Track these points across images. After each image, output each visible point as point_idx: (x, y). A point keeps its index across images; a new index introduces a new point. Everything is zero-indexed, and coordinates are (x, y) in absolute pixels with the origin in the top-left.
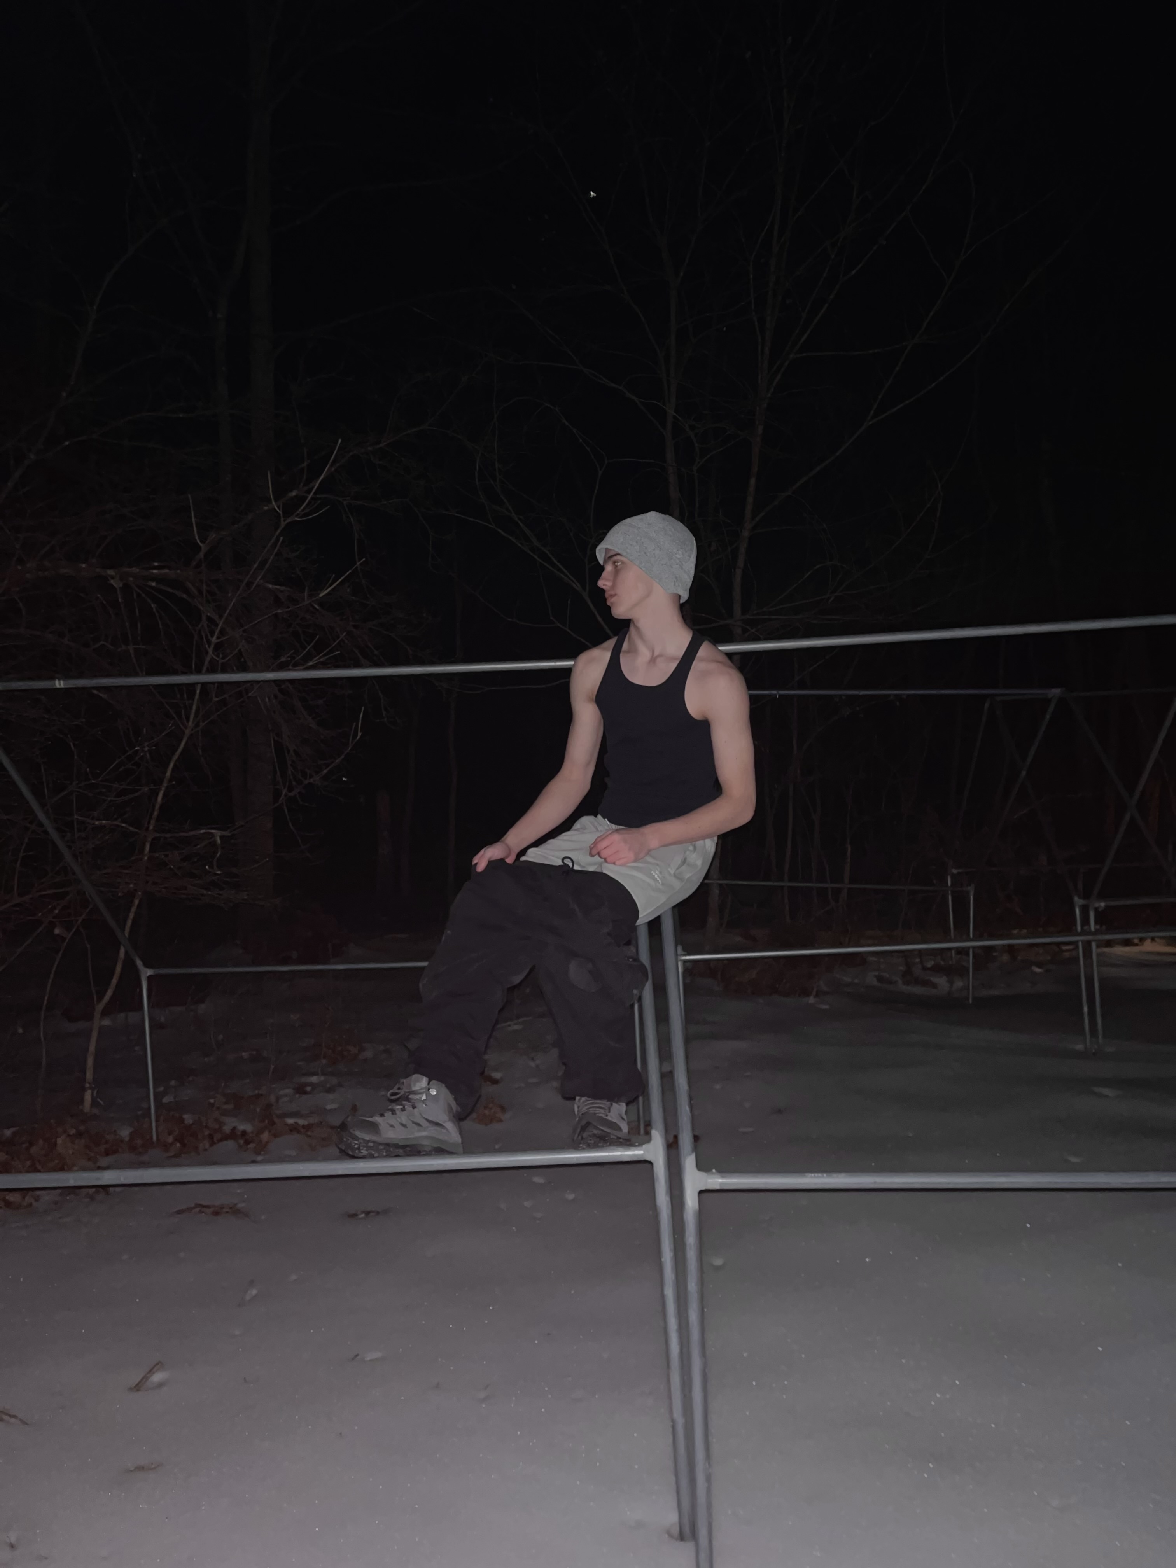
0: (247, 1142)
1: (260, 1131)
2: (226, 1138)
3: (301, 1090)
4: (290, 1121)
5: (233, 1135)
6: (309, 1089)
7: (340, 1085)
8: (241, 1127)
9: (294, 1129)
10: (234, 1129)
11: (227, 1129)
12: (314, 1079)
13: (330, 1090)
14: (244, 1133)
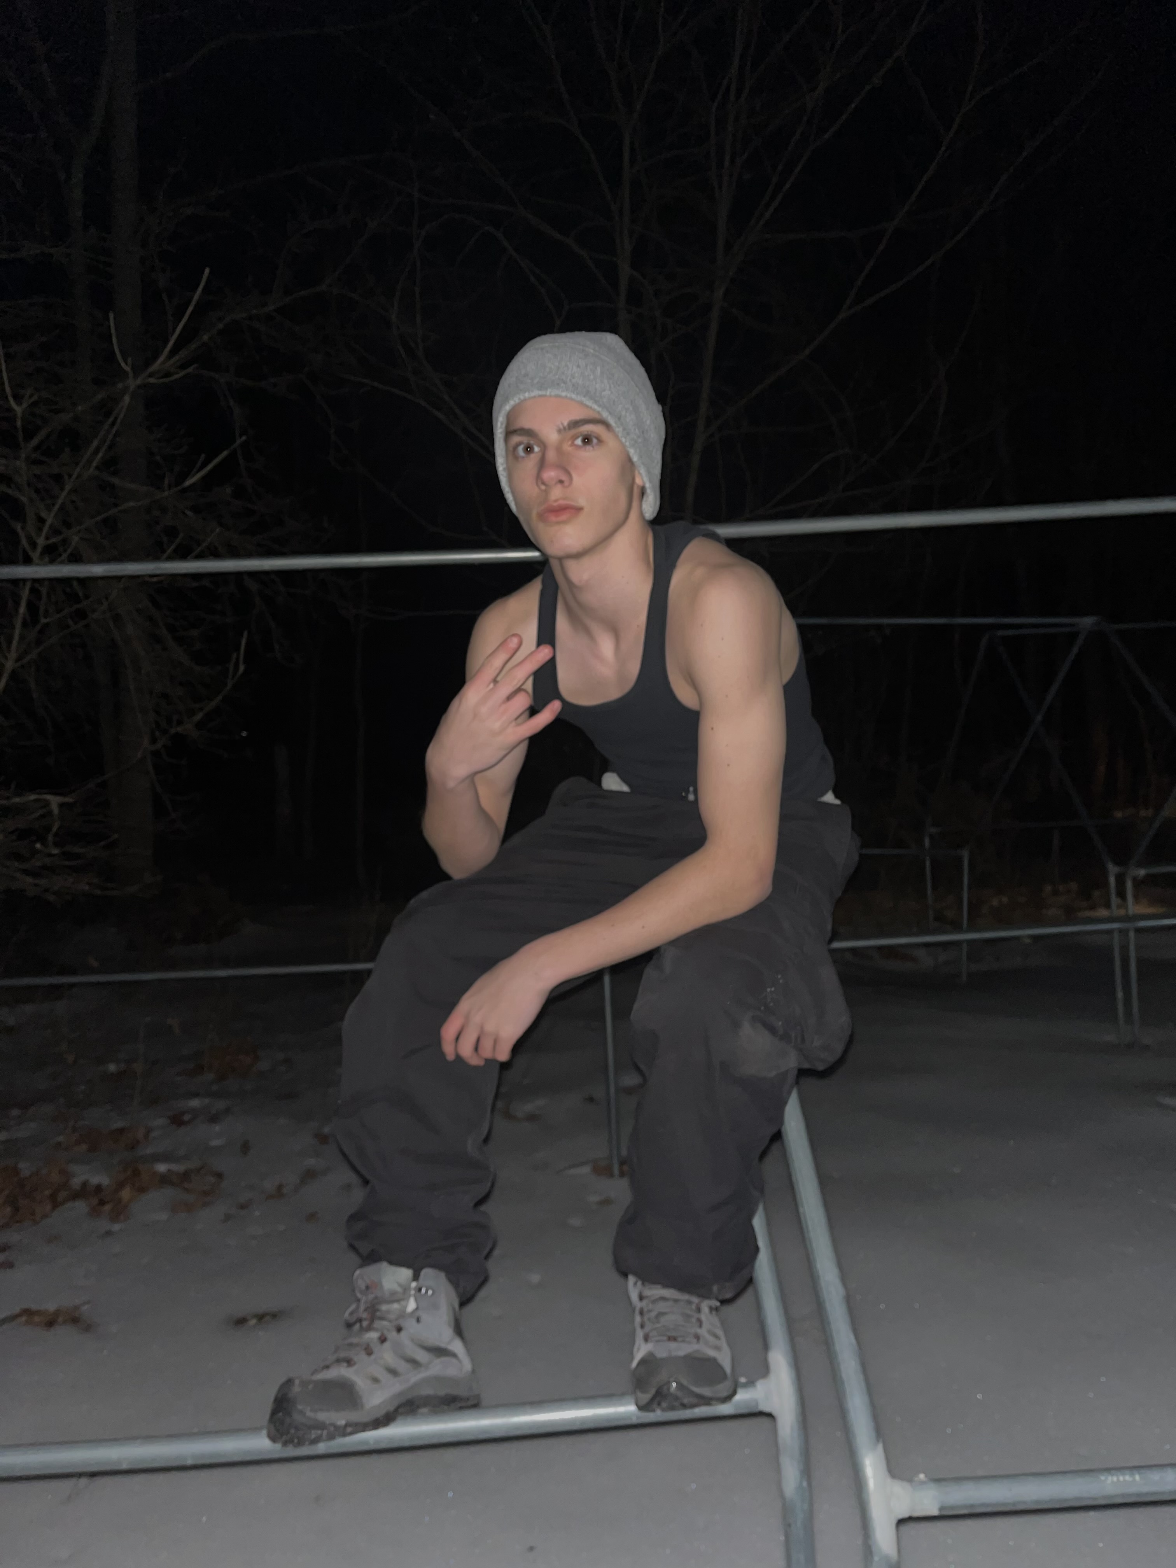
0: (102, 1203)
1: (121, 1186)
2: (76, 1196)
3: (177, 1121)
4: (162, 1168)
5: (83, 1193)
6: (186, 1118)
7: (228, 1111)
8: (95, 1180)
9: (165, 1180)
10: (85, 1184)
11: (76, 1182)
12: (195, 1103)
13: (214, 1119)
14: (99, 1189)
